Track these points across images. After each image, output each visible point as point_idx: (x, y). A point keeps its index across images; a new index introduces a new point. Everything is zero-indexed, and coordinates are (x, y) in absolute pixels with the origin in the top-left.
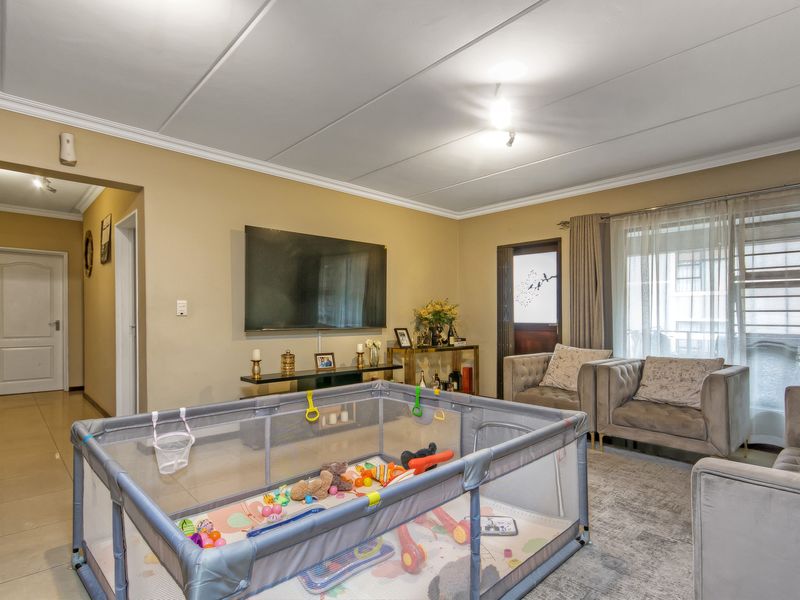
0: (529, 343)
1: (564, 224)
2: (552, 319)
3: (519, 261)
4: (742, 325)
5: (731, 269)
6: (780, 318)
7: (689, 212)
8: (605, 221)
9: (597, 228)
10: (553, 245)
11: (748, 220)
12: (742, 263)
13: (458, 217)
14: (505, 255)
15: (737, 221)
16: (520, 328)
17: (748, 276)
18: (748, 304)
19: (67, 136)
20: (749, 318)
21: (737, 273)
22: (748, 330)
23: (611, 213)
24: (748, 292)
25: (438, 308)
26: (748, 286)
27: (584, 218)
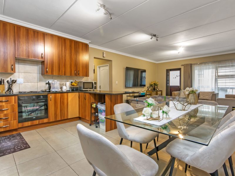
0: (173, 90)
1: (182, 65)
2: (178, 85)
3: (171, 72)
4: (217, 85)
5: (216, 75)
6: (224, 84)
7: (208, 64)
8: (191, 65)
9: (189, 67)
10: (179, 69)
11: (219, 66)
12: (217, 74)
13: (157, 63)
14: (168, 71)
15: (217, 66)
16: (171, 87)
17: (219, 76)
18: (219, 81)
19: (104, 53)
20: (219, 84)
21: (217, 76)
22: (218, 86)
23: (192, 63)
24: (219, 79)
25: (155, 82)
26: (219, 78)
27: (187, 64)
